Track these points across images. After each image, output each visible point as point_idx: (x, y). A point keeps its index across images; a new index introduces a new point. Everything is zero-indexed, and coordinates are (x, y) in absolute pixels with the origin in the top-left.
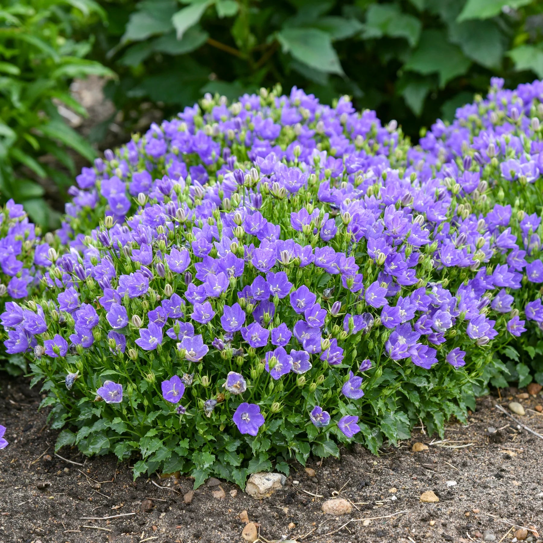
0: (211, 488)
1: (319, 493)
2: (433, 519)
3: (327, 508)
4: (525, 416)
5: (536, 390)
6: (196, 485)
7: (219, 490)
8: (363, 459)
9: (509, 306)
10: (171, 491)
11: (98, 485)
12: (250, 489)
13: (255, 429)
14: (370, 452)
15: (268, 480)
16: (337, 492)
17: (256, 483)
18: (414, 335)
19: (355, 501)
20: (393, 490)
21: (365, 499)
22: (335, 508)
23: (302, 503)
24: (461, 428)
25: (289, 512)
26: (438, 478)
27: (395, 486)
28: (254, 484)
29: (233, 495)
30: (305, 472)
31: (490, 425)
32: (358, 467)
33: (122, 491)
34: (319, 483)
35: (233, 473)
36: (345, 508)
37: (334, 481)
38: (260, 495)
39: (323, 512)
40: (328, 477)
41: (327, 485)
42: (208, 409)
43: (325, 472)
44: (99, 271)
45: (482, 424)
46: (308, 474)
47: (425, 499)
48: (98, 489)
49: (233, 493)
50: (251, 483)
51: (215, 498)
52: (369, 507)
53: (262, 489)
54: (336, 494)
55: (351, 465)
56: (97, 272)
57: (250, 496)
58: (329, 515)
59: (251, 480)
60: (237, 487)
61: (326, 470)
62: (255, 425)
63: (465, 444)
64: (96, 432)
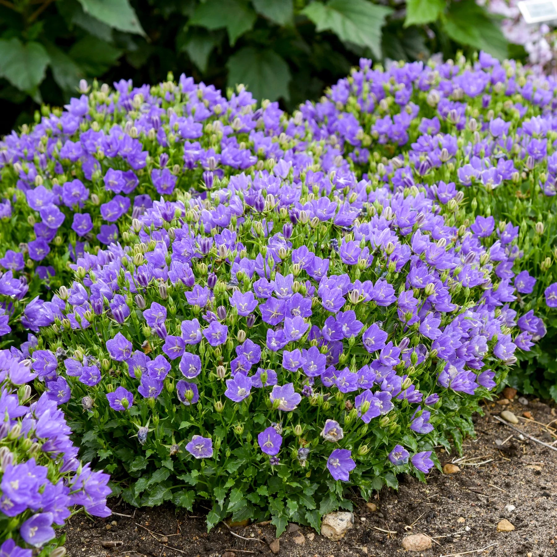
0: (292, 534)
1: (391, 529)
2: (529, 551)
3: (409, 545)
4: (518, 424)
5: (513, 395)
6: (279, 532)
7: (300, 536)
8: (415, 489)
9: (512, 321)
10: (257, 542)
11: (165, 539)
12: (325, 531)
13: (346, 474)
14: (418, 479)
15: (342, 520)
16: (410, 527)
17: (332, 525)
18: (459, 361)
19: (431, 535)
20: (461, 520)
21: (440, 532)
22: (417, 544)
23: (379, 541)
24: (473, 443)
25: (369, 550)
26: (494, 503)
27: (461, 516)
28: (330, 526)
29: (311, 539)
30: (367, 507)
31: (497, 438)
32: (415, 498)
33: (192, 543)
34: (385, 518)
35: (306, 516)
36: (427, 544)
37: (399, 515)
38: (337, 537)
39: (404, 549)
40: (393, 511)
41: (394, 520)
42: (302, 458)
43: (388, 506)
44: (148, 315)
45: (489, 437)
46: (370, 509)
47: (503, 529)
48: (165, 543)
49: (311, 536)
50: (327, 525)
51: (298, 545)
52: (448, 541)
53: (338, 530)
54: (409, 529)
55: (408, 495)
56: (147, 317)
57: (327, 538)
58: (411, 551)
59: (325, 521)
60: (313, 530)
61: (389, 504)
62: (344, 470)
63: (484, 460)
64: (156, 484)
